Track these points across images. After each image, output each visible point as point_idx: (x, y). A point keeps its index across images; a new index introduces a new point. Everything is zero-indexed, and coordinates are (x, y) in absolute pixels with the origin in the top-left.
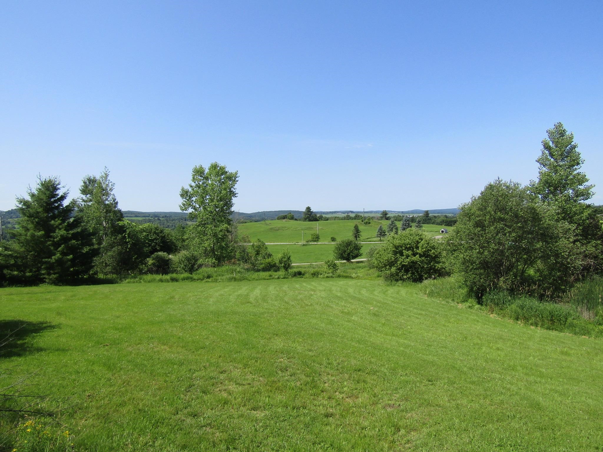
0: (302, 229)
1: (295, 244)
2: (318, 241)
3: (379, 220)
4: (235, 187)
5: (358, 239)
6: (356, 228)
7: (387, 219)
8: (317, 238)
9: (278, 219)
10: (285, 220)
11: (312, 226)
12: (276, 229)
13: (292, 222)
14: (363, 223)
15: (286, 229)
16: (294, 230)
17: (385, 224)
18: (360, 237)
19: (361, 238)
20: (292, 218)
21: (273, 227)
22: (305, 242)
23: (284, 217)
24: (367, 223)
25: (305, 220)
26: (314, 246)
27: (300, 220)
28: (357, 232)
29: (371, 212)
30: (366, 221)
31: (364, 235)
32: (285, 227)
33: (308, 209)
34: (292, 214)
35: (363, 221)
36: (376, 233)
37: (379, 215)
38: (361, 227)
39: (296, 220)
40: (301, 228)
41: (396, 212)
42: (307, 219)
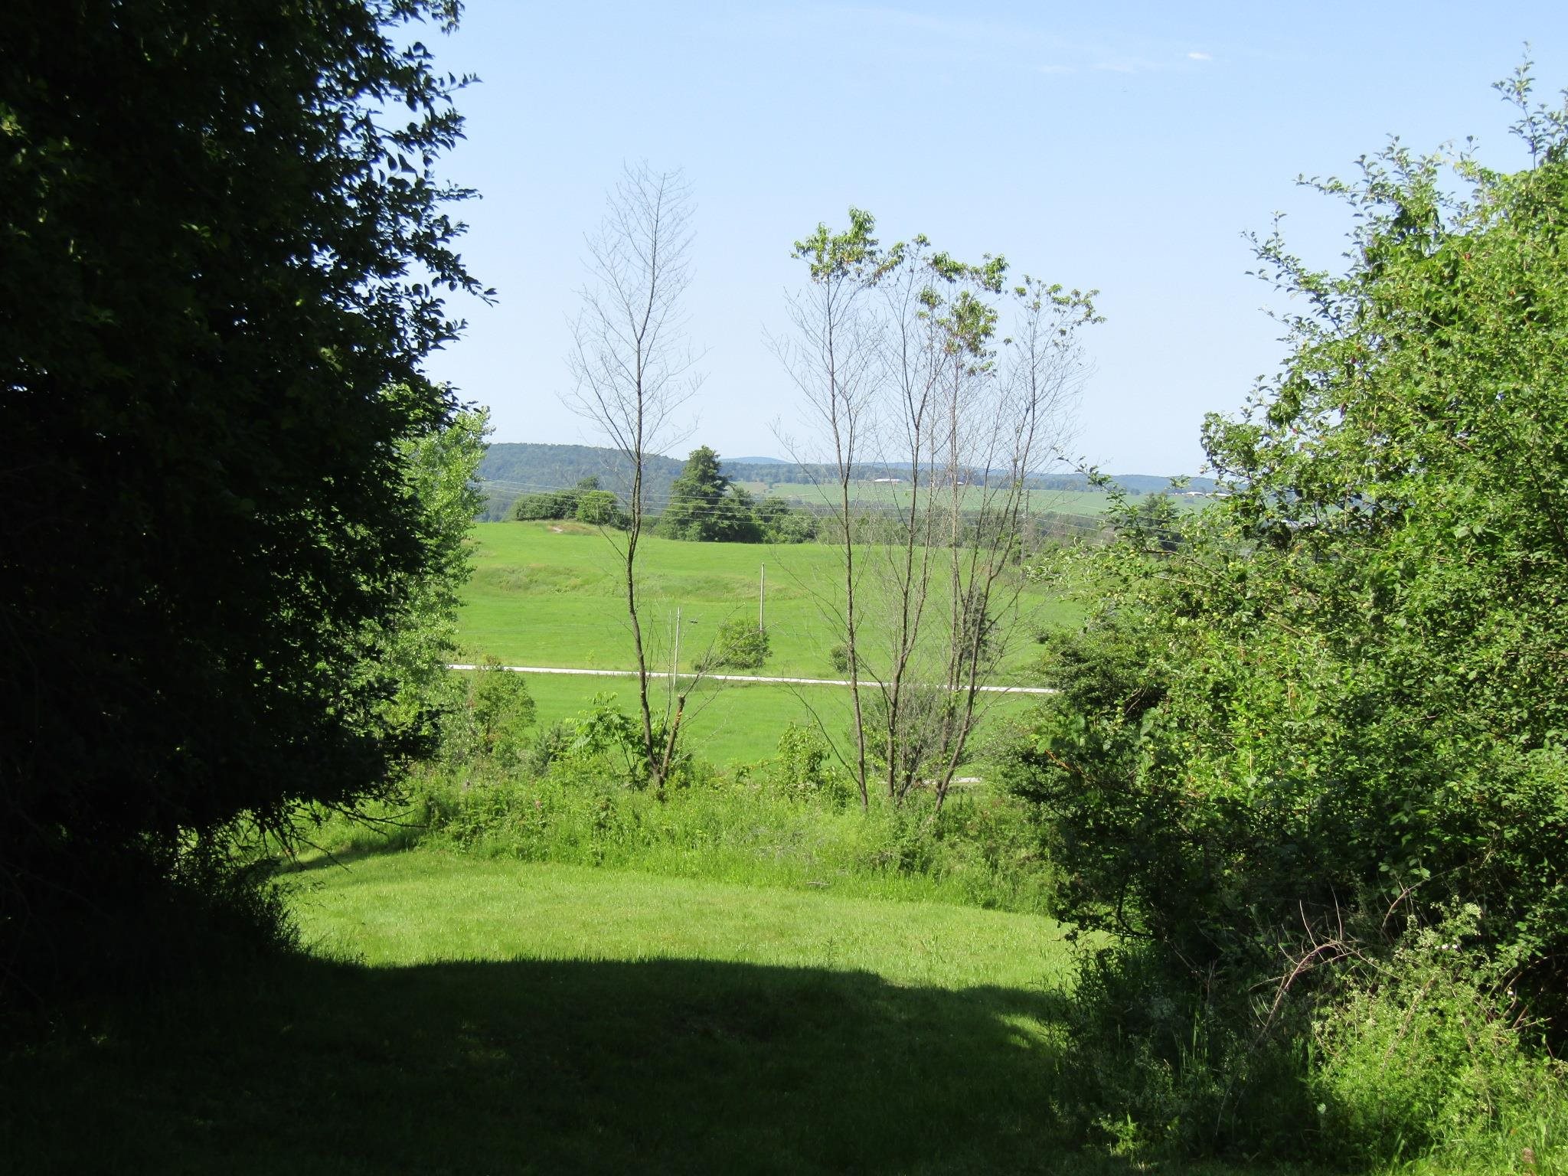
2: (758, 663)
8: (755, 648)
9: (521, 517)
10: (566, 523)
11: (726, 575)
12: (513, 578)
13: (609, 538)
15: (574, 581)
20: (609, 516)
21: (497, 565)
22: (687, 665)
23: (558, 511)
25: (682, 527)
26: (738, 692)
27: (650, 528)
32: (569, 572)
33: (706, 456)
39: (625, 524)
42: (696, 527)
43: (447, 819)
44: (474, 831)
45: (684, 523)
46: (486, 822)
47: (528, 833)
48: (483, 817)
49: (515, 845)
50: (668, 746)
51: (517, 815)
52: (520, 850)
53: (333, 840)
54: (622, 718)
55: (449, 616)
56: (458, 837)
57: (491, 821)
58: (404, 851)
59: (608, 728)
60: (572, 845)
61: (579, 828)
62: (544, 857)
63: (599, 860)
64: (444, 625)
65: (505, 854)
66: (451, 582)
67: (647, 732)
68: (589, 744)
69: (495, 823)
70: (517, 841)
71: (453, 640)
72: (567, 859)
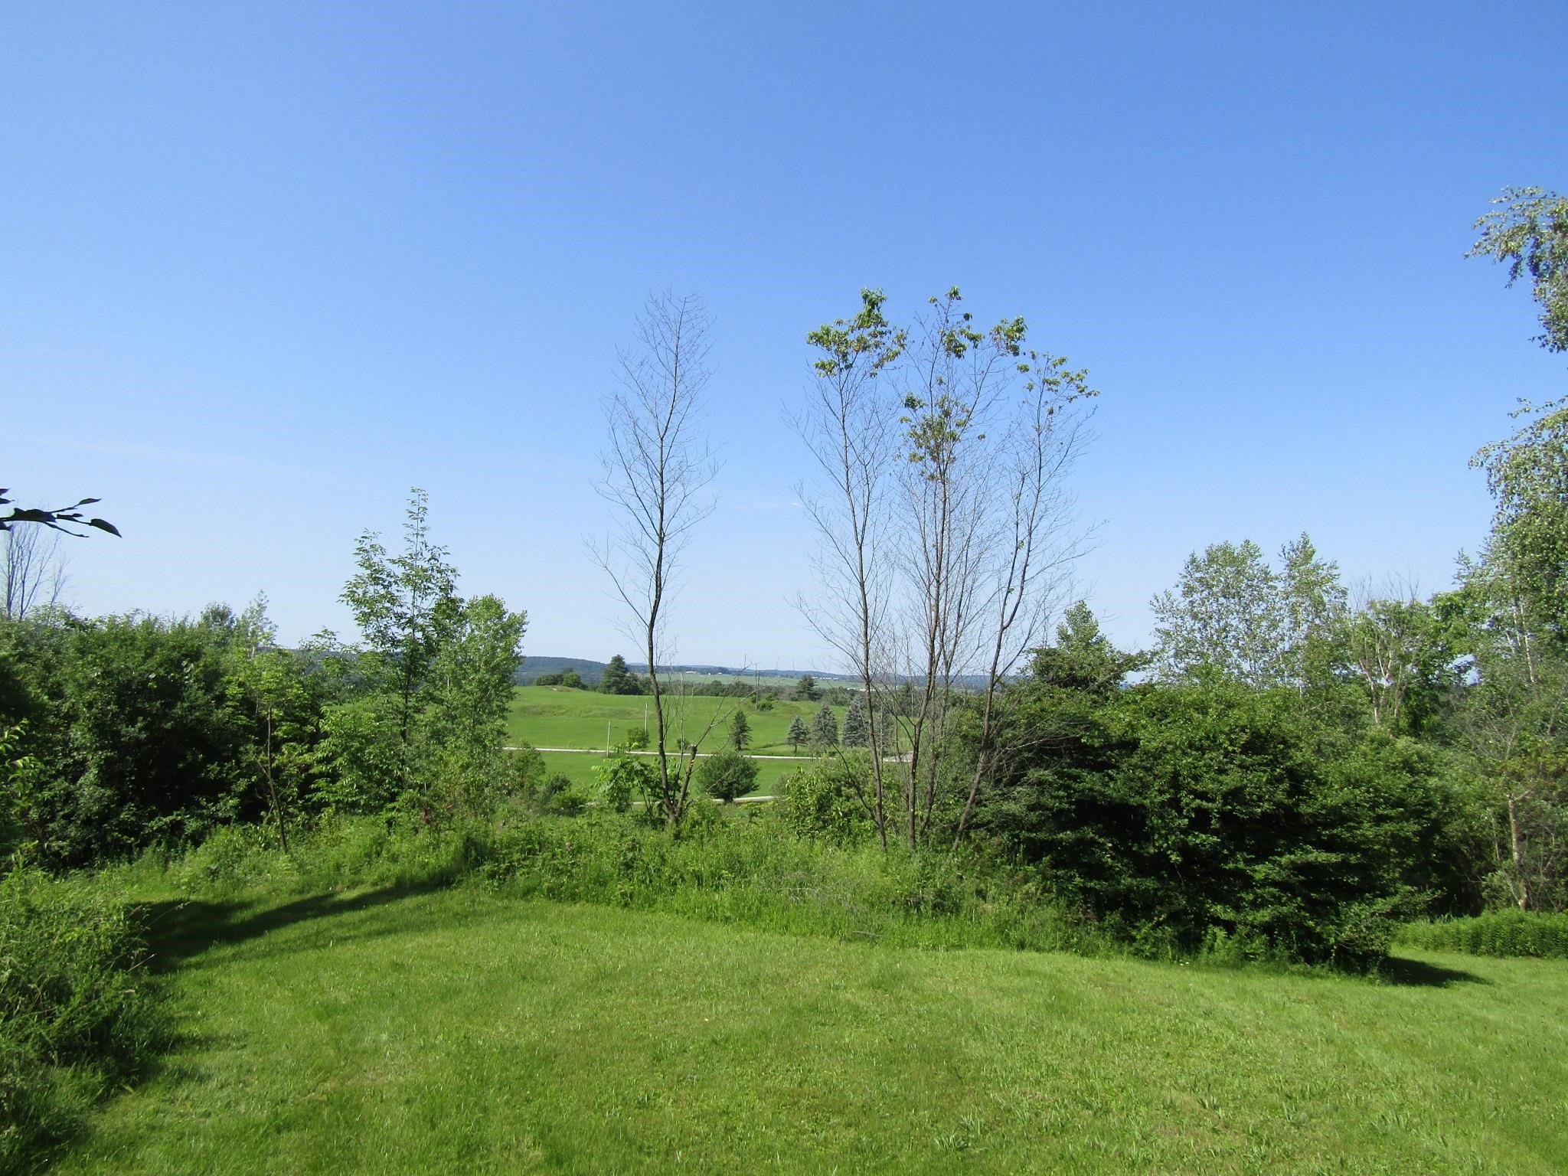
0: (603, 715)
1: (589, 753)
2: (647, 747)
3: (792, 700)
4: (520, 644)
5: (743, 746)
6: (740, 718)
7: (814, 696)
8: (643, 739)
9: (539, 684)
10: (559, 686)
11: (628, 709)
12: (536, 710)
13: (577, 693)
14: (755, 705)
15: (562, 711)
16: (583, 715)
17: (809, 712)
18: (749, 742)
19: (752, 745)
20: (577, 684)
21: (528, 704)
22: (613, 747)
23: (555, 681)
24: (764, 706)
25: (607, 689)
27: (595, 689)
28: (741, 731)
29: (773, 674)
30: (763, 701)
31: (757, 737)
32: (559, 707)
33: (618, 660)
34: (576, 672)
35: (754, 702)
36: (786, 733)
37: (794, 682)
38: (751, 718)
39: (584, 687)
40: (599, 712)
41: (836, 676)
42: (614, 689)
43: (483, 857)
44: (507, 870)
45: (609, 687)
46: (518, 860)
47: (557, 872)
48: (516, 856)
49: (546, 884)
50: (682, 789)
51: (547, 854)
52: (550, 890)
53: (379, 877)
54: (643, 765)
55: (503, 718)
56: (492, 875)
57: (524, 860)
58: (441, 890)
59: (629, 774)
60: (601, 885)
61: (607, 867)
62: (574, 898)
63: (627, 901)
64: (499, 722)
65: (536, 893)
66: (504, 699)
67: (663, 777)
68: (612, 788)
69: (528, 862)
70: (548, 881)
71: (505, 730)
72: (596, 900)
